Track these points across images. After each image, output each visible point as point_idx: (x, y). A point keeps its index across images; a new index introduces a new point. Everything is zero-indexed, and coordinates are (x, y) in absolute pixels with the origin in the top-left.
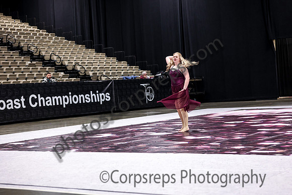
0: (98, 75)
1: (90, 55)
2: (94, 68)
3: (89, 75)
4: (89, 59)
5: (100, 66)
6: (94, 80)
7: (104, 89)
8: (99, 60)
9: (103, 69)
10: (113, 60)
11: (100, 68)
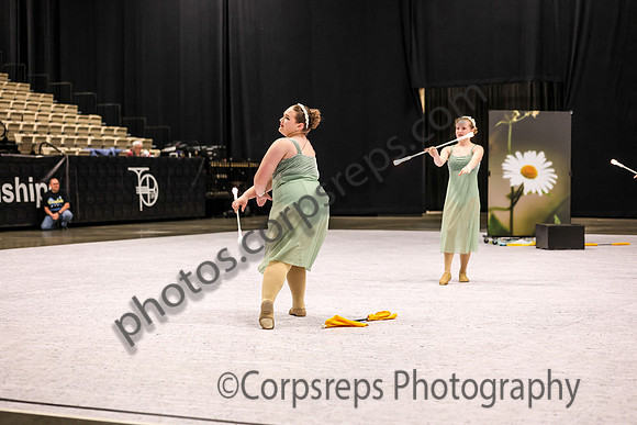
0: (34, 141)
2: (25, 125)
4: (15, 106)
5: (39, 123)
6: (24, 154)
7: (47, 173)
8: (39, 108)
9: (47, 130)
11: (39, 126)
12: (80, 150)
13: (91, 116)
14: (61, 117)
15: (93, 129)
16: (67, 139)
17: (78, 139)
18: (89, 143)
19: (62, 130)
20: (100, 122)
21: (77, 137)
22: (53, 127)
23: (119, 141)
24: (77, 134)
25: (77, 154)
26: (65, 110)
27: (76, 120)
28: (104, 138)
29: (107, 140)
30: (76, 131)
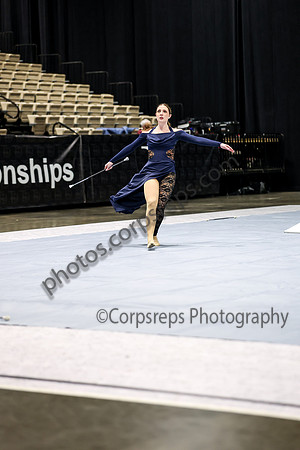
0: (47, 122)
1: (30, 77)
2: (38, 106)
3: (28, 123)
4: (28, 87)
5: (52, 104)
6: (38, 135)
7: (61, 154)
8: (51, 88)
9: (60, 110)
10: (82, 90)
11: (52, 107)
12: (93, 130)
13: (103, 95)
14: (74, 96)
15: (105, 108)
16: (80, 119)
17: (91, 119)
18: (102, 122)
19: (75, 110)
20: (112, 101)
21: (89, 117)
22: (65, 107)
23: (131, 120)
24: (89, 114)
25: (90, 134)
26: (77, 90)
27: (89, 100)
28: (117, 117)
29: (119, 119)
30: (89, 111)
